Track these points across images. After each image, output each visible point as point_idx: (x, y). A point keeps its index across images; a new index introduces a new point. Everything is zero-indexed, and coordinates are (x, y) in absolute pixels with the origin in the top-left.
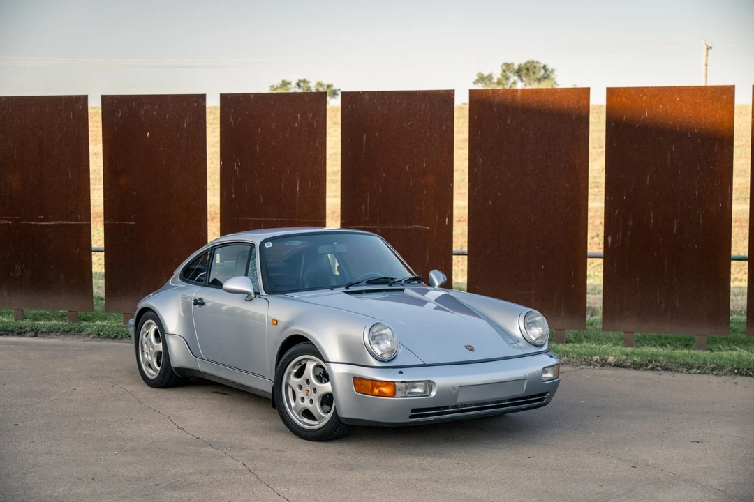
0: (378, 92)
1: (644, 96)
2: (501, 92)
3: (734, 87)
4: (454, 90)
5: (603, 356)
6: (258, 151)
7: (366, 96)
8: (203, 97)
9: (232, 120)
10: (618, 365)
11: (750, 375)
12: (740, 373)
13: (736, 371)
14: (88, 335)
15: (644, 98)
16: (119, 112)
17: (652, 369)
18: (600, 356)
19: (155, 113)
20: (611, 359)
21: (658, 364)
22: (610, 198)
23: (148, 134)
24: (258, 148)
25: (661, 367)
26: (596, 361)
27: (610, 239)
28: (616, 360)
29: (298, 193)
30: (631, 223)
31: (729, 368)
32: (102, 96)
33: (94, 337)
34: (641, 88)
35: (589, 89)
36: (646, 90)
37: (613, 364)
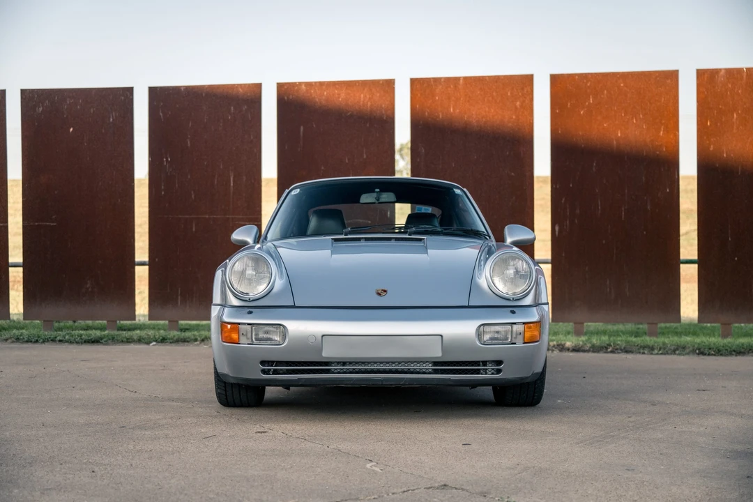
0: (316, 82)
1: (587, 82)
2: (442, 80)
3: (678, 71)
4: (394, 80)
5: (560, 342)
6: (189, 145)
7: (303, 87)
8: (130, 90)
9: (161, 114)
10: (576, 349)
11: (713, 355)
12: (702, 353)
13: (697, 351)
14: (6, 340)
15: (589, 85)
16: (39, 107)
17: (612, 352)
18: (557, 342)
19: (79, 107)
20: (568, 344)
21: (618, 347)
22: (556, 186)
23: (71, 130)
24: (189, 142)
25: (621, 350)
26: (554, 346)
27: (557, 228)
28: (574, 345)
29: (232, 188)
30: (578, 211)
31: (691, 349)
32: (21, 90)
33: (13, 342)
34: (586, 74)
35: (532, 76)
36: (590, 76)
37: (571, 349)
